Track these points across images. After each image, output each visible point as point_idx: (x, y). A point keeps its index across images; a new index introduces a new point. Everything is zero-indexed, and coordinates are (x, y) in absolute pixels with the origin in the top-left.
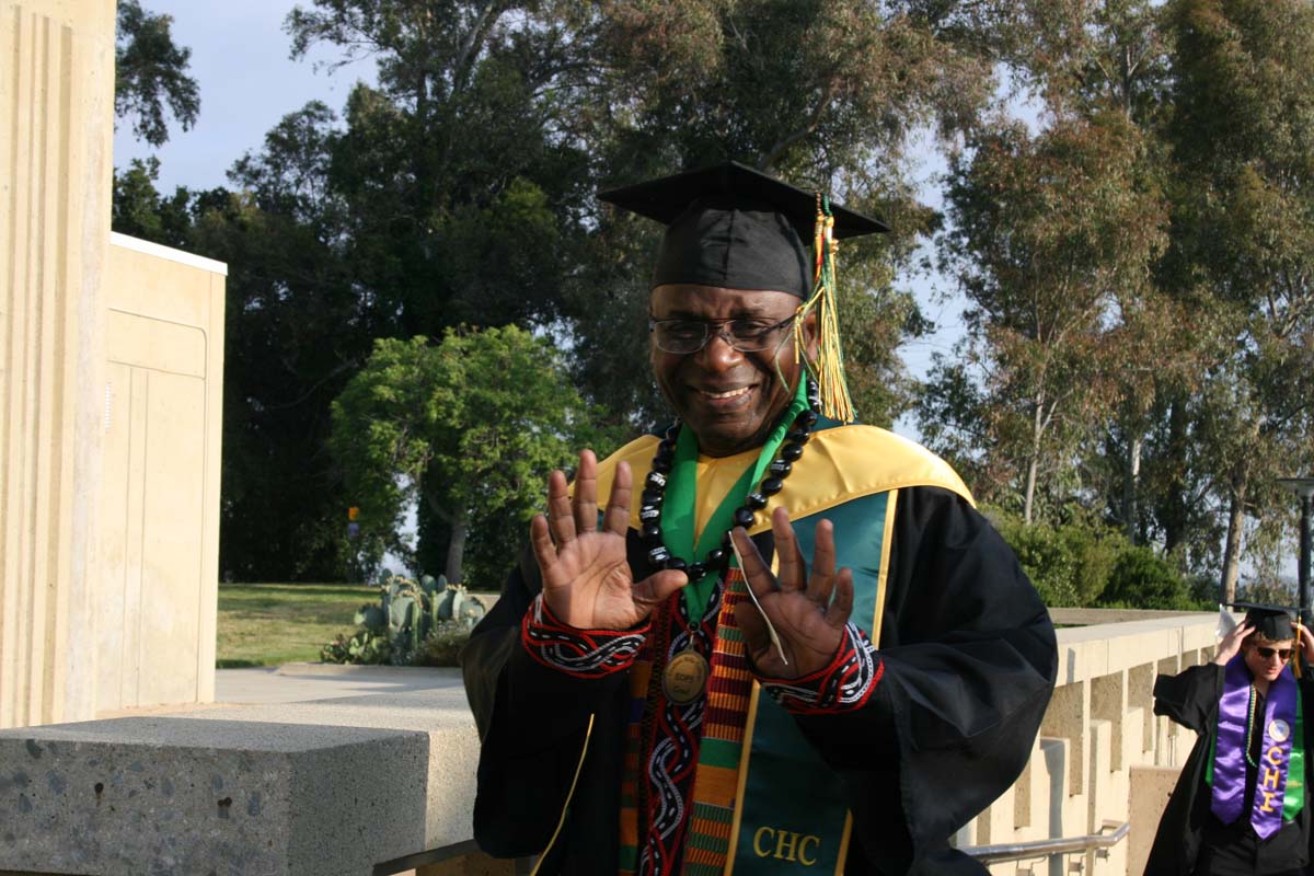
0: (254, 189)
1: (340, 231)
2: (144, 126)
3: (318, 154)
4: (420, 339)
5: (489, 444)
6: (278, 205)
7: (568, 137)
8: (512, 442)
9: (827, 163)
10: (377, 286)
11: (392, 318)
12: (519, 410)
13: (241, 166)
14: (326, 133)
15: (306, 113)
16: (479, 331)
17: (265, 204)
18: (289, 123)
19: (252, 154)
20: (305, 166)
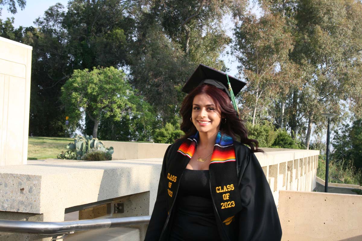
0: (41, 27)
1: (65, 39)
2: (10, 8)
3: (59, 17)
4: (87, 70)
5: (105, 99)
6: (48, 32)
7: (129, 15)
8: (112, 99)
9: (201, 24)
10: (75, 55)
11: (79, 64)
12: (114, 90)
13: (37, 20)
14: (62, 12)
15: (56, 6)
16: (103, 68)
17: (44, 31)
18: (51, 9)
19: (40, 17)
20: (55, 21)
